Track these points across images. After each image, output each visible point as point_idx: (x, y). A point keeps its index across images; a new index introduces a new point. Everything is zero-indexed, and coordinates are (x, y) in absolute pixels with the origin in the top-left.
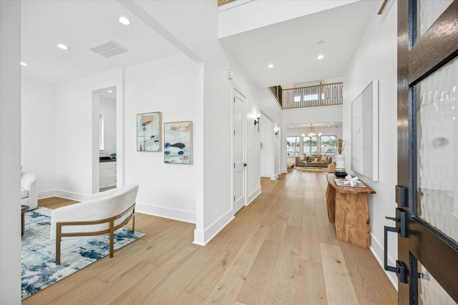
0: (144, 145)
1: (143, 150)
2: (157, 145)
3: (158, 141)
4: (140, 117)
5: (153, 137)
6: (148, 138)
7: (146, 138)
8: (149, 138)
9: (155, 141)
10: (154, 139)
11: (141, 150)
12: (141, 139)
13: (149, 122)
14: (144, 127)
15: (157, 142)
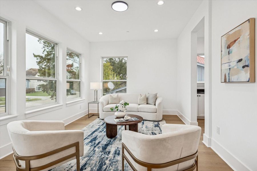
0: (229, 74)
1: (227, 81)
2: (246, 72)
3: (247, 66)
4: (224, 39)
5: (240, 60)
6: (233, 64)
7: (231, 64)
8: (235, 63)
9: (244, 67)
10: (241, 64)
11: (225, 82)
12: (226, 67)
13: (235, 41)
14: (228, 50)
15: (246, 68)
